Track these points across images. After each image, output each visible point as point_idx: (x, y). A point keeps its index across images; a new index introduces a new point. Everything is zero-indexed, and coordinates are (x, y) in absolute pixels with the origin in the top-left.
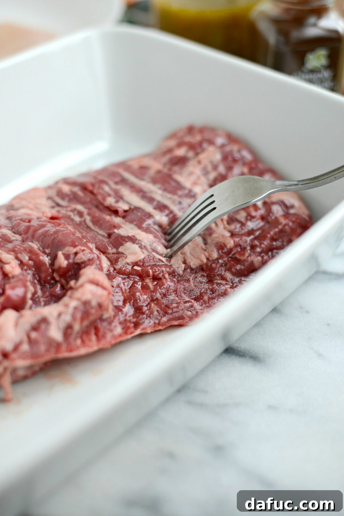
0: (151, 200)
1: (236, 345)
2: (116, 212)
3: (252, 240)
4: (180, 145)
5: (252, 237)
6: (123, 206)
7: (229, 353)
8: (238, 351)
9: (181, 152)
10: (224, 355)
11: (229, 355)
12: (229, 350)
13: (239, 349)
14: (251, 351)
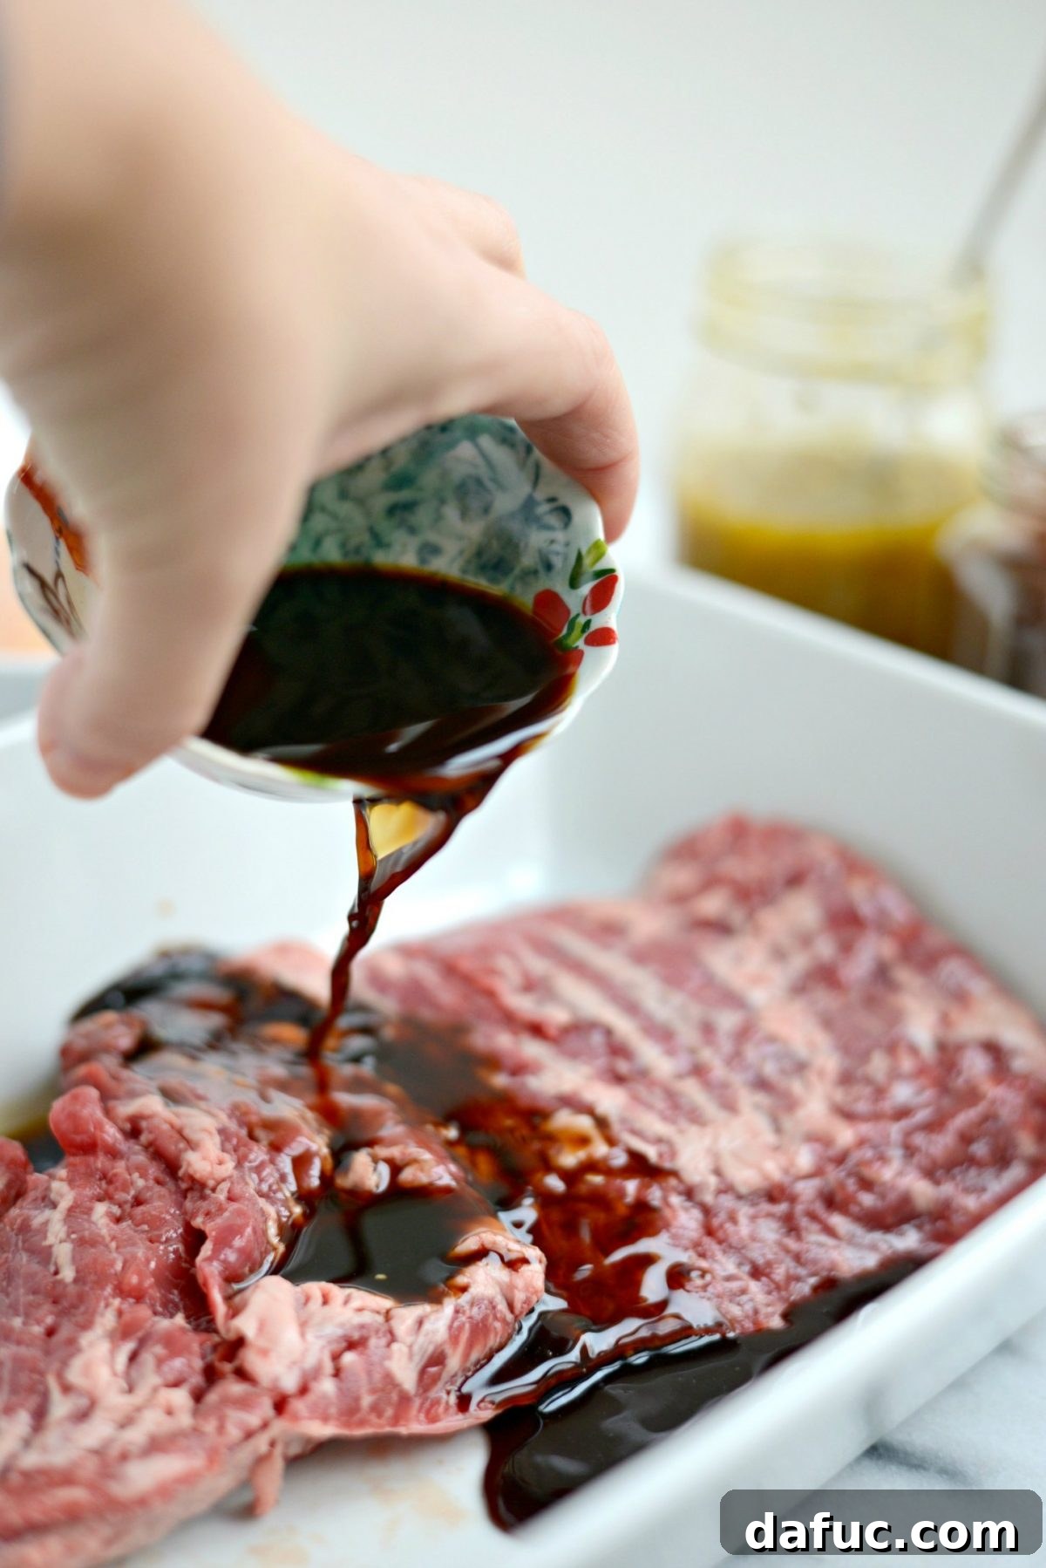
0: (631, 1008)
1: (899, 1438)
2: (537, 1030)
3: (908, 1134)
4: (710, 883)
5: (904, 1124)
6: (556, 1016)
7: (880, 1457)
8: (906, 1453)
9: (713, 904)
10: (866, 1463)
11: (880, 1462)
12: (881, 1450)
13: (909, 1449)
14: (941, 1454)
